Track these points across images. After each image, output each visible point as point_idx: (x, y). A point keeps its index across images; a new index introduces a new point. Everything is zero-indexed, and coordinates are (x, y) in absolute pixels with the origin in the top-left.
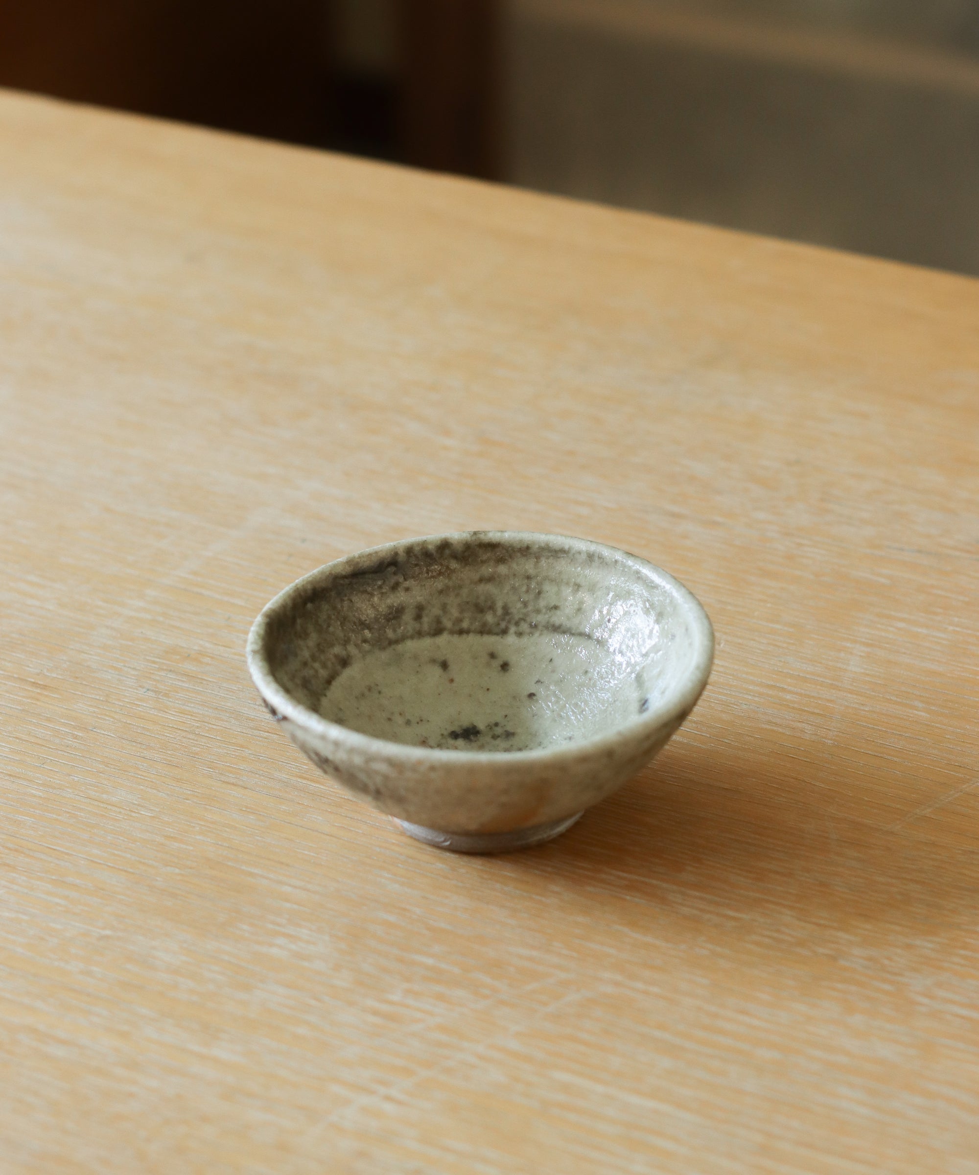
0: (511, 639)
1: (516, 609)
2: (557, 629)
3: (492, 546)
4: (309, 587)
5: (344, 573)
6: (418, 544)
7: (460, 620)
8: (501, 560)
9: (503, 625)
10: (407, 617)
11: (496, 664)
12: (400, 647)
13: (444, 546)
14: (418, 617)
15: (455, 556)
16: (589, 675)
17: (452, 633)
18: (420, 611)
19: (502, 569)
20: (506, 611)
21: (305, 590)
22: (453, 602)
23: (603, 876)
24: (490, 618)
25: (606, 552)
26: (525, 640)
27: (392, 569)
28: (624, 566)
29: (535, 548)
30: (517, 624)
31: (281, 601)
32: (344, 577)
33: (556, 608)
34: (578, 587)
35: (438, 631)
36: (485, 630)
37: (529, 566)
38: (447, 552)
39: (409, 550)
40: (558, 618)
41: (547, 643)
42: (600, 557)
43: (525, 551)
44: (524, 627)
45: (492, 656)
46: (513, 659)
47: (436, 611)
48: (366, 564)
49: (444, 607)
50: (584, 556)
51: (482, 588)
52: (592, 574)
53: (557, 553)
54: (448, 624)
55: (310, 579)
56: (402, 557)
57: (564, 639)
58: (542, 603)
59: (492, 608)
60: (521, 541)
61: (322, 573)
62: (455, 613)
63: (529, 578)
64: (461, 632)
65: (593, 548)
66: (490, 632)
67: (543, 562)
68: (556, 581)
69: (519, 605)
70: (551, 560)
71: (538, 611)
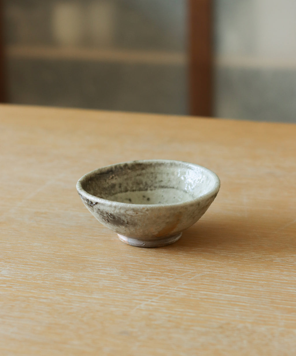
0: (149, 192)
1: (149, 183)
2: (162, 187)
3: (140, 165)
4: (89, 176)
5: (98, 173)
6: (118, 165)
7: (132, 187)
8: (143, 169)
9: (146, 188)
10: (117, 187)
11: (146, 199)
12: (116, 195)
13: (126, 165)
14: (120, 187)
15: (129, 169)
16: (176, 198)
17: (131, 191)
18: (120, 185)
19: (144, 171)
20: (146, 184)
21: (88, 177)
22: (130, 182)
23: (193, 249)
24: (141, 186)
25: (176, 162)
26: (153, 192)
27: (111, 173)
28: (183, 165)
29: (153, 164)
30: (150, 187)
31: (83, 179)
32: (98, 174)
33: (162, 181)
34: (168, 174)
35: (126, 191)
36: (140, 190)
37: (152, 170)
38: (127, 167)
39: (116, 167)
40: (163, 184)
41: (160, 192)
42: (175, 164)
43: (150, 165)
44: (152, 188)
45: (144, 197)
46: (150, 197)
47: (125, 185)
48: (103, 171)
49: (127, 184)
50: (169, 165)
51: (138, 178)
52: (172, 169)
53: (161, 165)
54: (129, 188)
55: (89, 174)
56: (114, 169)
57: (166, 190)
58: (157, 180)
59: (142, 183)
60: (149, 162)
61: (92, 172)
62: (131, 185)
63: (152, 173)
64: (133, 191)
65: (172, 161)
66: (142, 190)
67: (156, 168)
68: (161, 173)
69: (150, 182)
70: (159, 167)
71: (156, 183)
